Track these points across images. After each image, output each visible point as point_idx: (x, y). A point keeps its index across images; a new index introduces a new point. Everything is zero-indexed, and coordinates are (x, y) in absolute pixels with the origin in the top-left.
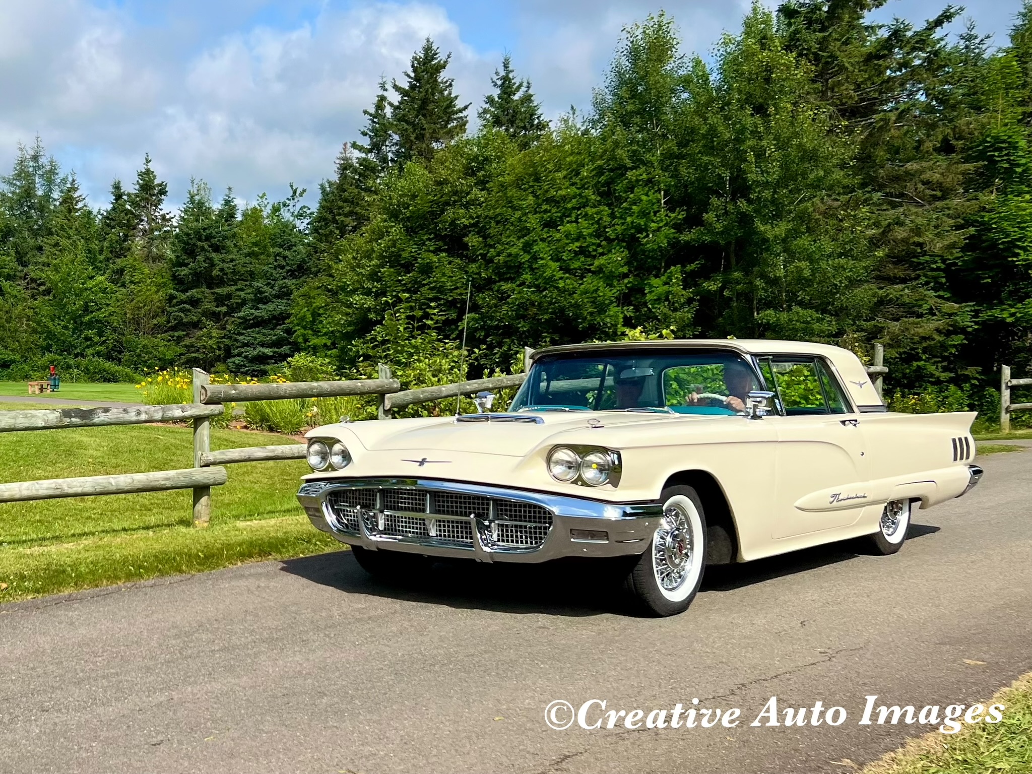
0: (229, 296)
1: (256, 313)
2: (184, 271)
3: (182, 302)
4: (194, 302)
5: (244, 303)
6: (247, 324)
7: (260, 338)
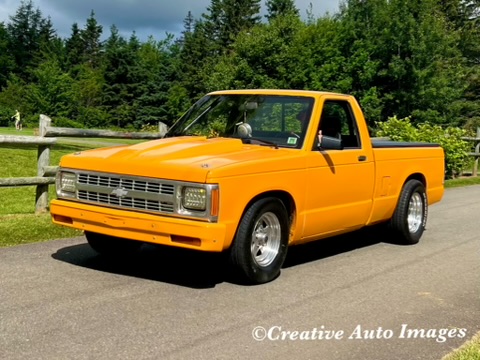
0: (135, 88)
1: (150, 98)
2: (112, 74)
3: (110, 90)
4: (117, 91)
5: (142, 92)
6: (144, 103)
7: (151, 111)
